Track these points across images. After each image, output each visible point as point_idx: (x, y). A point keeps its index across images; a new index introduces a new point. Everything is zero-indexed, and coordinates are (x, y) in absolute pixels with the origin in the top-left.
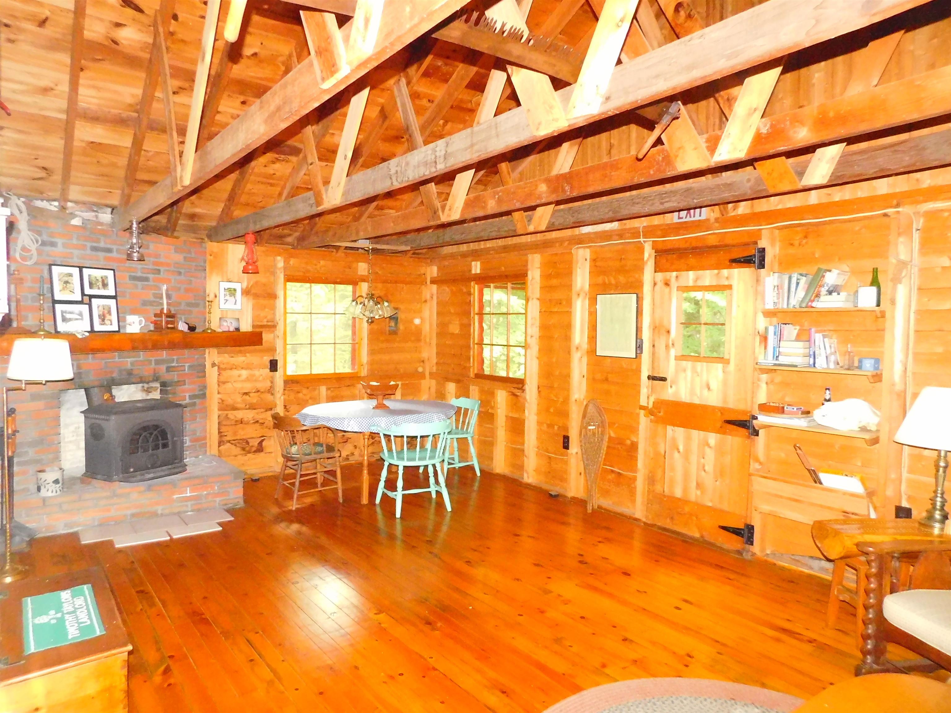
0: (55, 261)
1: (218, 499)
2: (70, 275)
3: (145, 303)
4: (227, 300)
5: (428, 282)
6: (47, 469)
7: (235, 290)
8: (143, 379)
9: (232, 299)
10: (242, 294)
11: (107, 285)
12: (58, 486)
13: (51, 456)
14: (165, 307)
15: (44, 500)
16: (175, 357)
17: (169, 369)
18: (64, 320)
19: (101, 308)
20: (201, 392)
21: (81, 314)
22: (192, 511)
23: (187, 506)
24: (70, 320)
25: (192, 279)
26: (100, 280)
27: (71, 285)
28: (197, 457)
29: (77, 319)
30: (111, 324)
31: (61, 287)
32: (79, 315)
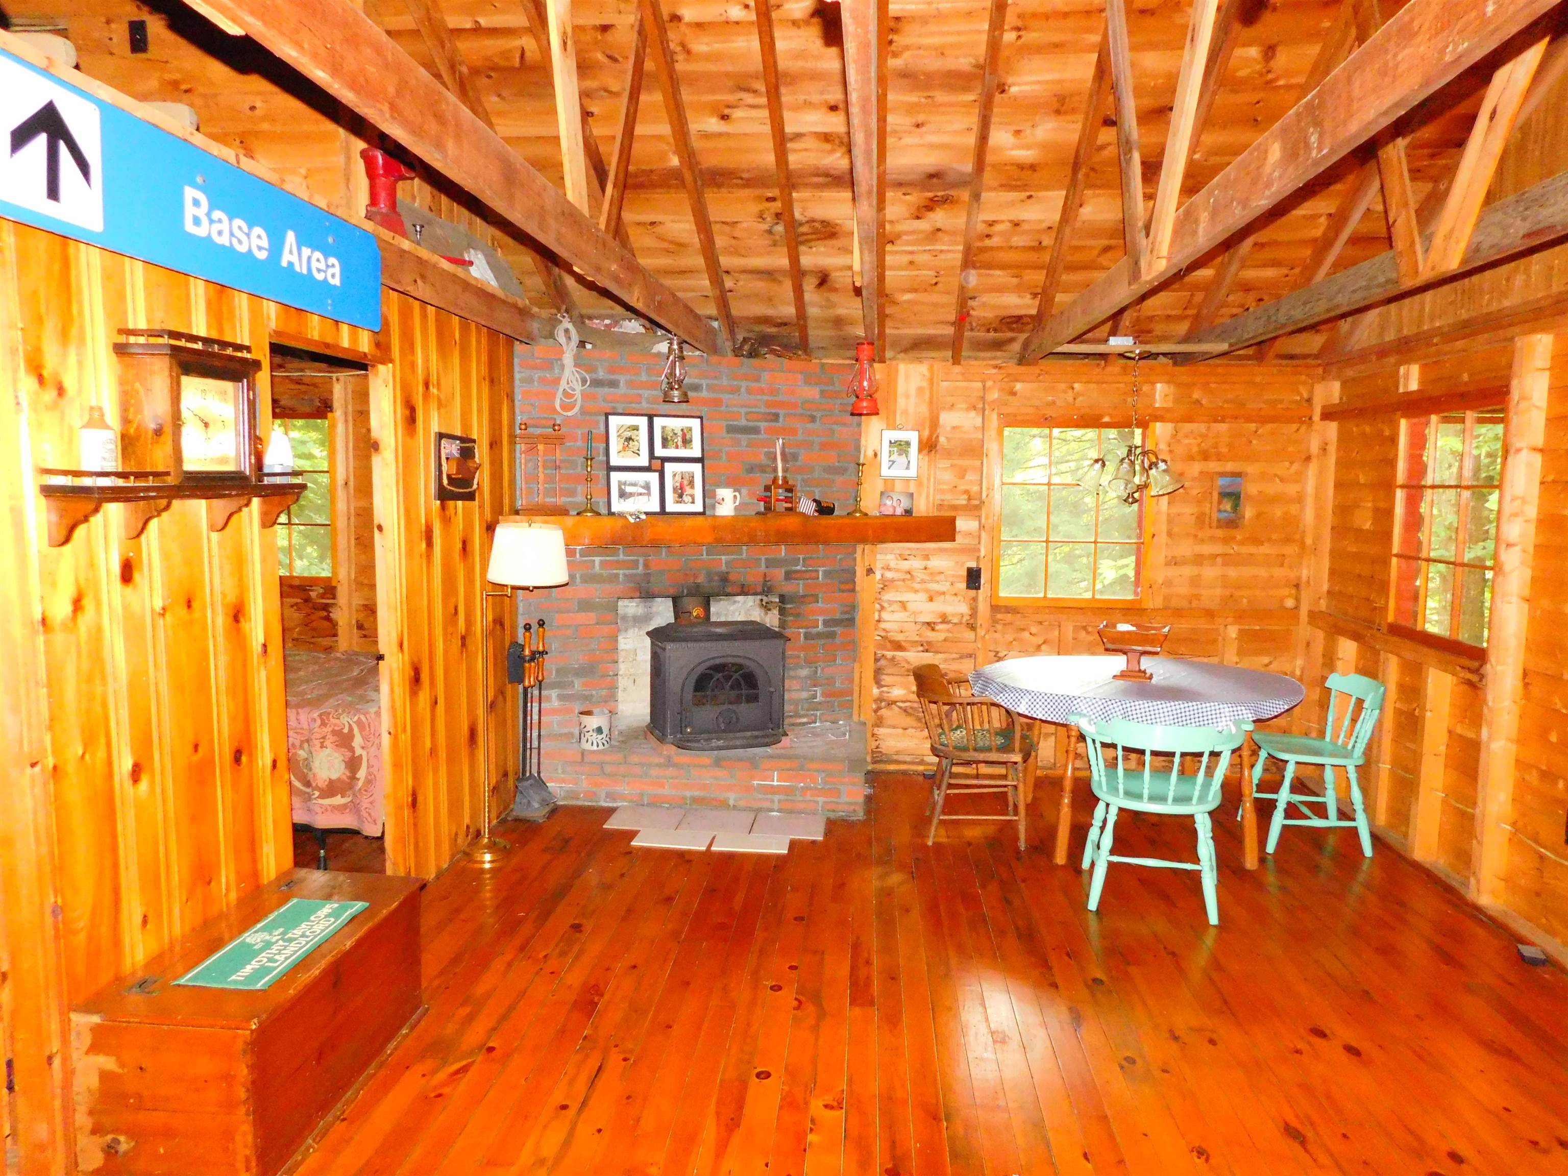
0: (614, 408)
1: (821, 800)
2: (636, 428)
3: (751, 469)
4: (894, 462)
5: (1317, 417)
6: (595, 711)
7: (908, 444)
8: (746, 590)
9: (903, 458)
10: (920, 450)
11: (691, 441)
12: (600, 737)
13: (604, 692)
14: (780, 474)
15: (583, 753)
16: (801, 557)
17: (789, 576)
18: (623, 495)
19: (678, 478)
20: (846, 616)
21: (647, 487)
22: (779, 811)
23: (772, 801)
24: (631, 495)
25: (835, 427)
26: (680, 433)
27: (636, 444)
28: (835, 722)
29: (641, 494)
30: (693, 502)
31: (621, 448)
32: (643, 487)
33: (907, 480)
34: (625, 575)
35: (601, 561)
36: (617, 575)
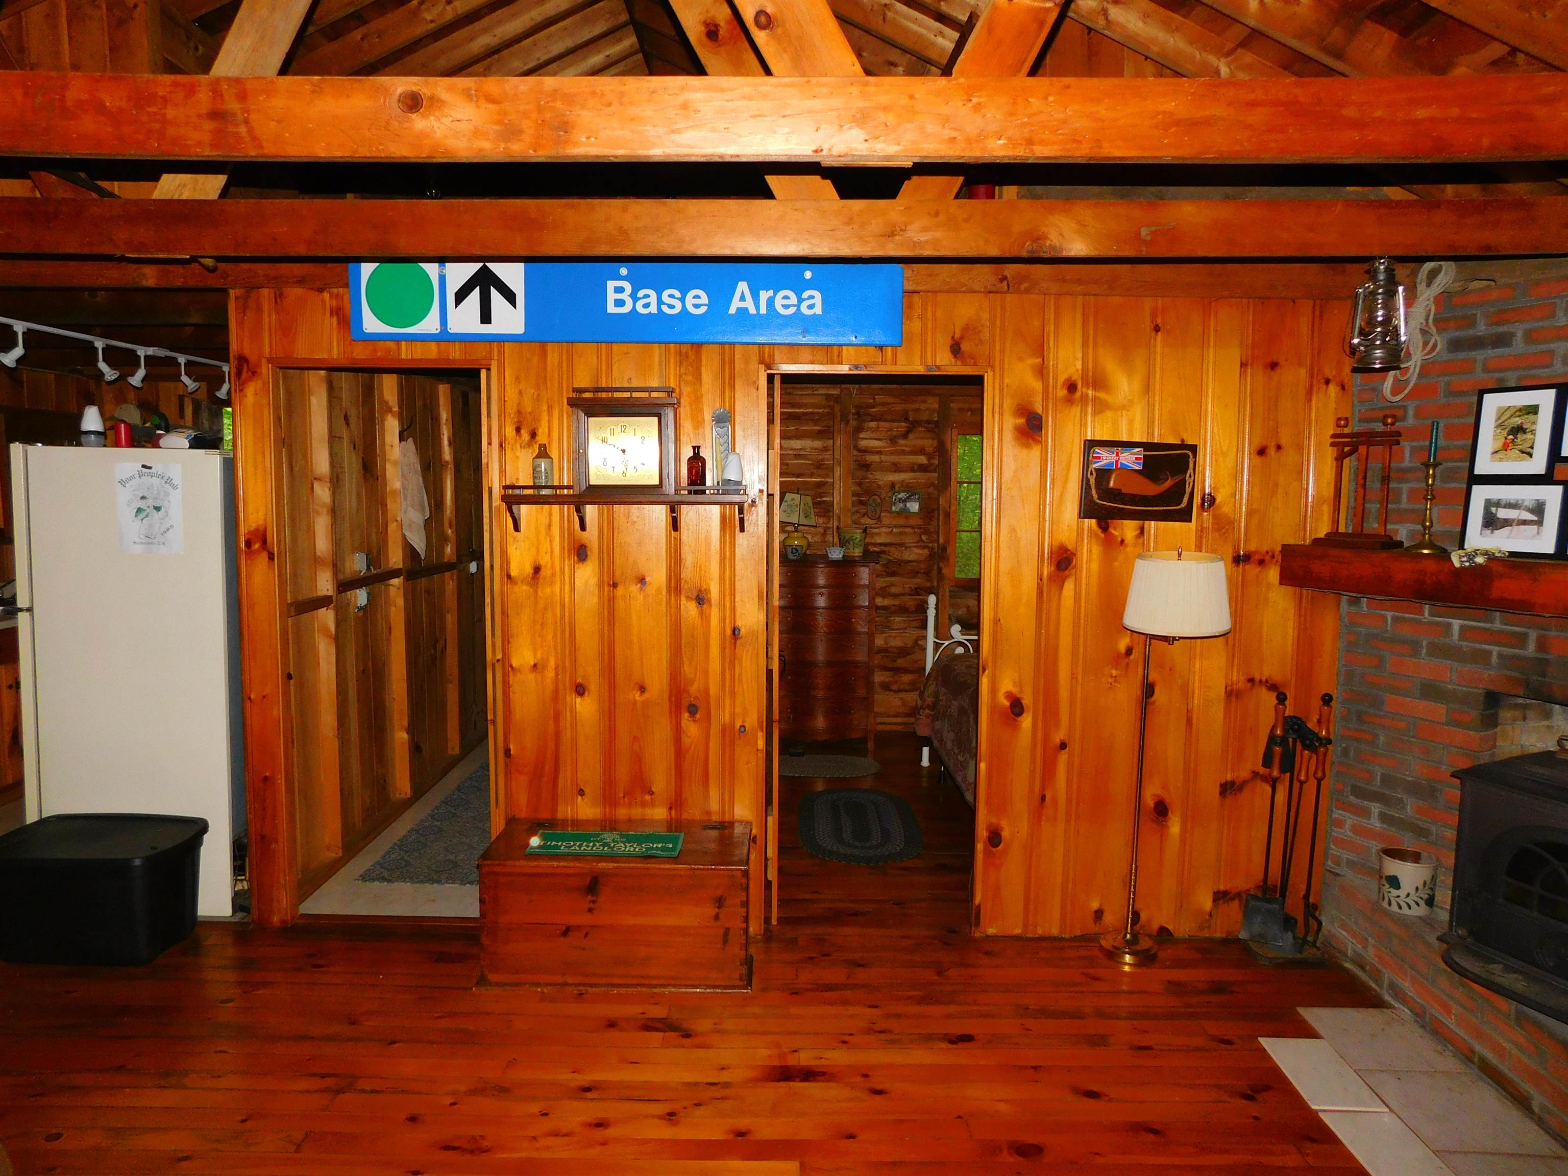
0: (1501, 380)
2: (1533, 410)
12: (1394, 892)
18: (1491, 522)
21: (1539, 509)
24: (1507, 523)
27: (1529, 436)
29: (1525, 522)
31: (1500, 444)
32: (1531, 511)
34: (1501, 656)
35: (1462, 627)
36: (1490, 653)
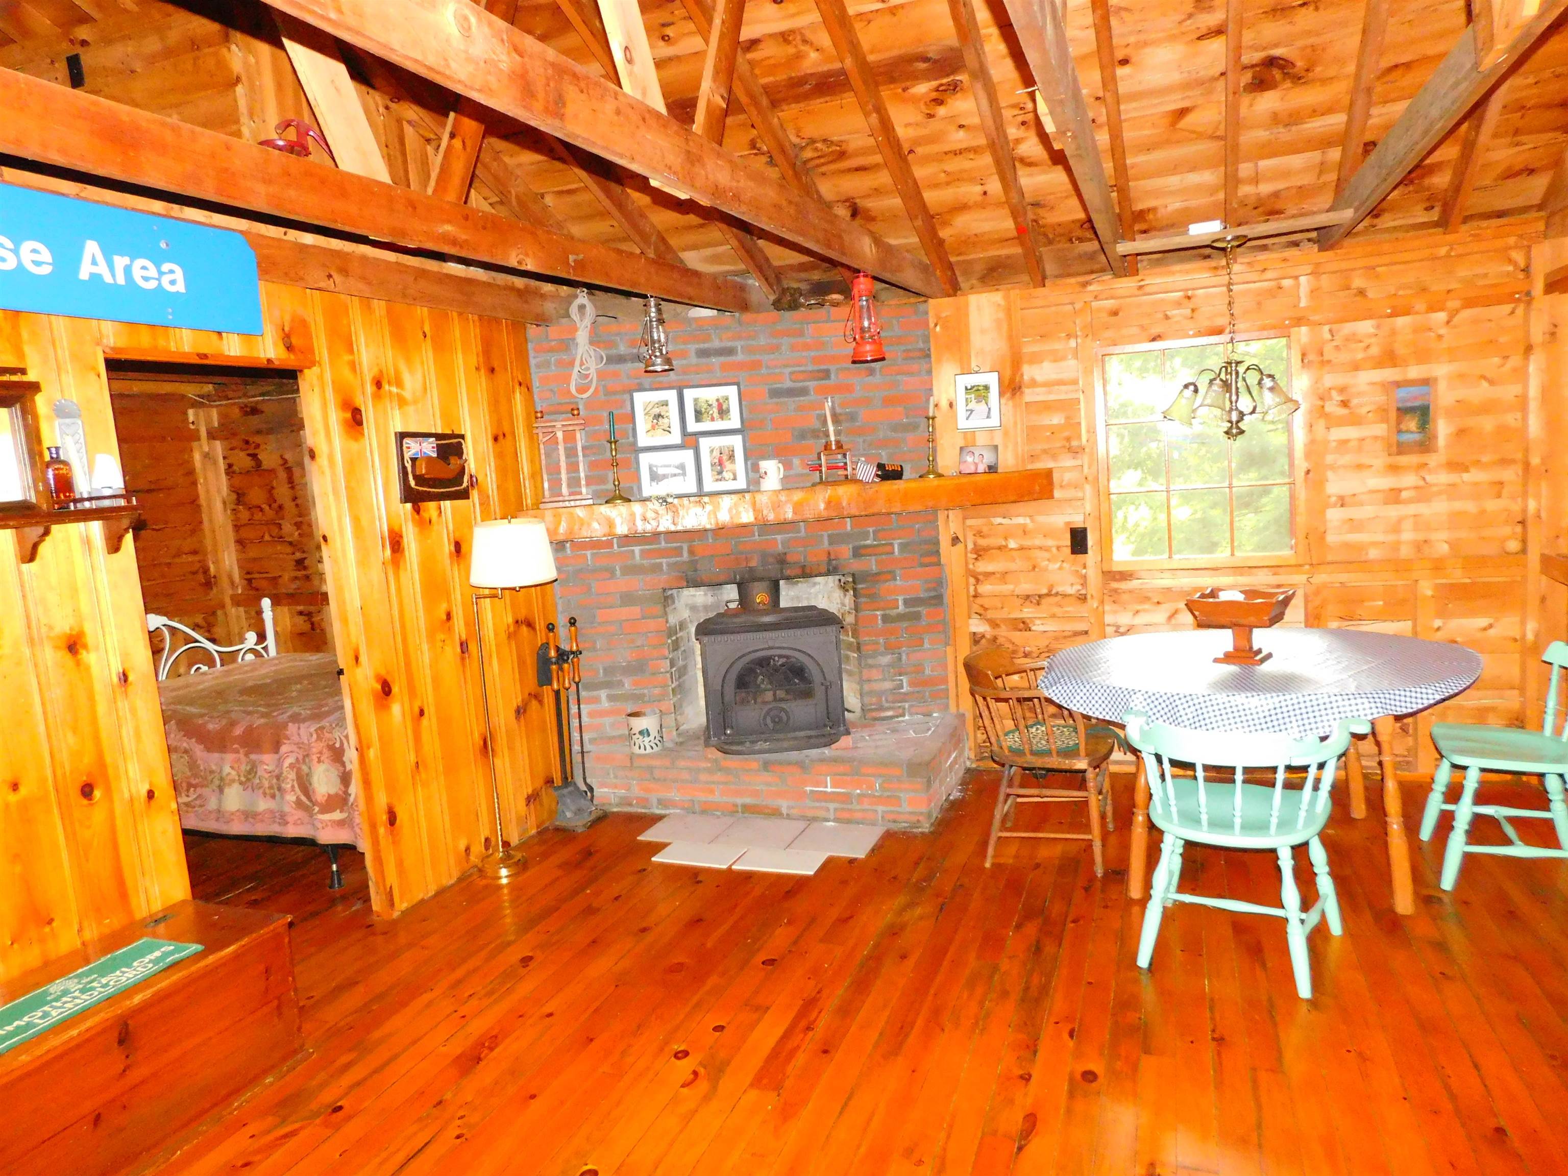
0: (641, 384)
1: (880, 809)
2: (665, 404)
3: (803, 435)
4: (972, 411)
5: (1538, 291)
6: (647, 710)
7: (986, 388)
8: (808, 571)
9: (982, 407)
10: (1001, 394)
11: (728, 411)
12: (647, 739)
13: (657, 691)
14: (833, 438)
15: (632, 757)
16: (871, 530)
17: (858, 552)
18: (655, 477)
19: (716, 453)
20: (933, 594)
21: (682, 467)
22: (836, 820)
23: (828, 810)
24: (665, 477)
25: (899, 377)
26: (715, 404)
27: (666, 420)
29: (675, 475)
30: (735, 479)
31: (649, 426)
32: (677, 467)
33: (991, 430)
34: (669, 565)
35: (642, 551)
36: (661, 564)
